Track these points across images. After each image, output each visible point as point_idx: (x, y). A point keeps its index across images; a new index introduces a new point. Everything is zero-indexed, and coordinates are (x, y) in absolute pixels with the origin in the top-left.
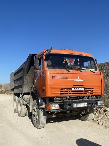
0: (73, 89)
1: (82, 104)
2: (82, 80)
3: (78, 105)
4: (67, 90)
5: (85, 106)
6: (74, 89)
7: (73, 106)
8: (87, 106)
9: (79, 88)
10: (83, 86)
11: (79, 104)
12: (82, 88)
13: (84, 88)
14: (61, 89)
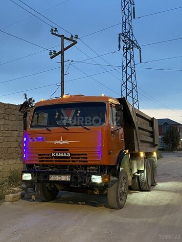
0: (53, 155)
1: (62, 176)
2: (67, 142)
3: (56, 178)
4: (47, 156)
5: (67, 180)
6: (55, 155)
7: (49, 178)
8: (69, 180)
9: (62, 154)
10: (68, 150)
11: (57, 176)
12: (66, 153)
13: (70, 153)
14: (39, 155)
